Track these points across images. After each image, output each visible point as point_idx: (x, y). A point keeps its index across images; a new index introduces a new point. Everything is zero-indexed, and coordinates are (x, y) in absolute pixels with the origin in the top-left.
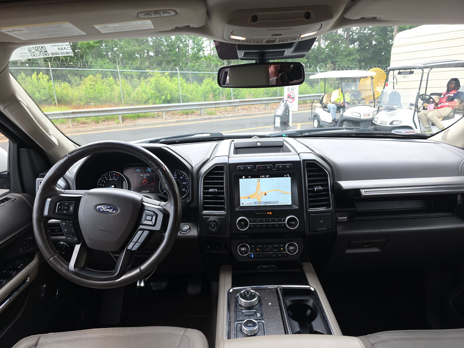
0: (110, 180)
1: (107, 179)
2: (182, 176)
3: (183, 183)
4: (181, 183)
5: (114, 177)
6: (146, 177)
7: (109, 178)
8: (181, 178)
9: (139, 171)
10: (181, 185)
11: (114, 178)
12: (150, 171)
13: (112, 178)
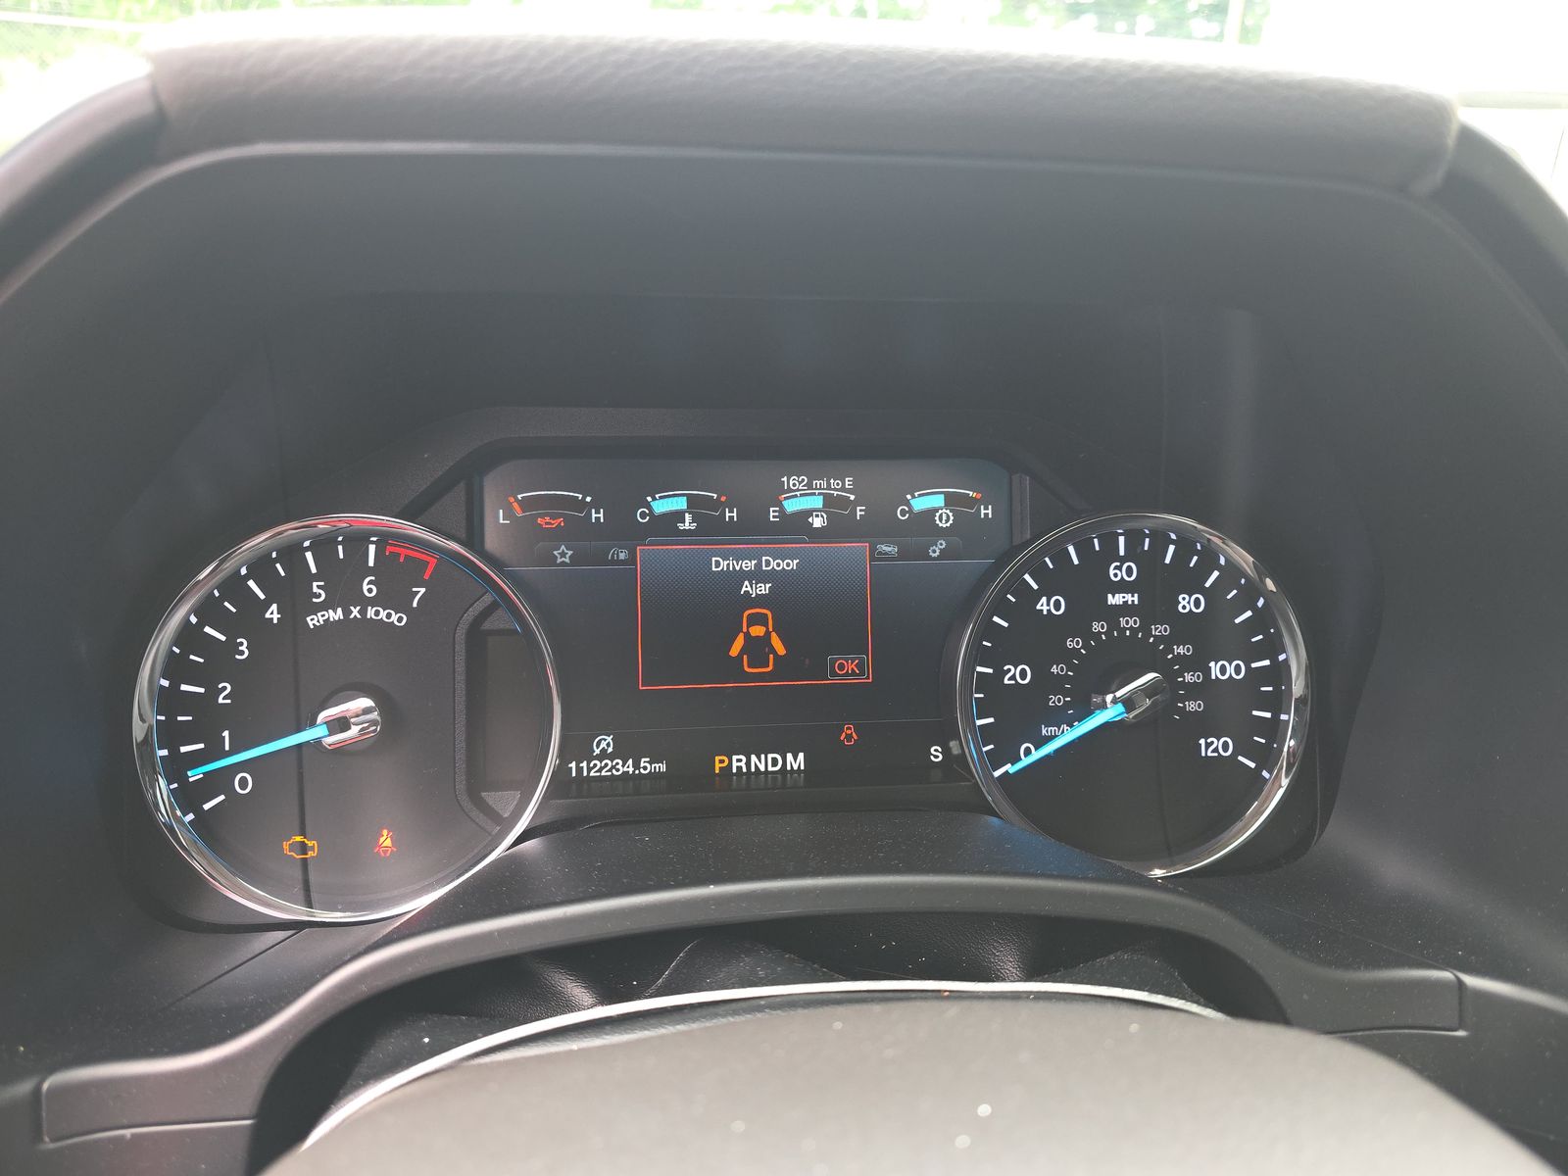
0: (313, 621)
1: (273, 613)
2: (1194, 585)
3: (1215, 668)
4: (1187, 664)
5: (368, 587)
6: (764, 589)
7: (297, 603)
8: (1186, 603)
9: (678, 516)
10: (1193, 692)
11: (365, 603)
12: (817, 522)
13: (344, 592)
